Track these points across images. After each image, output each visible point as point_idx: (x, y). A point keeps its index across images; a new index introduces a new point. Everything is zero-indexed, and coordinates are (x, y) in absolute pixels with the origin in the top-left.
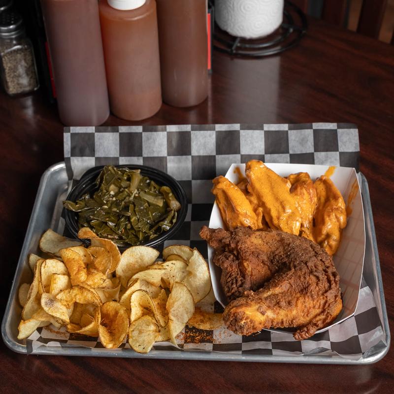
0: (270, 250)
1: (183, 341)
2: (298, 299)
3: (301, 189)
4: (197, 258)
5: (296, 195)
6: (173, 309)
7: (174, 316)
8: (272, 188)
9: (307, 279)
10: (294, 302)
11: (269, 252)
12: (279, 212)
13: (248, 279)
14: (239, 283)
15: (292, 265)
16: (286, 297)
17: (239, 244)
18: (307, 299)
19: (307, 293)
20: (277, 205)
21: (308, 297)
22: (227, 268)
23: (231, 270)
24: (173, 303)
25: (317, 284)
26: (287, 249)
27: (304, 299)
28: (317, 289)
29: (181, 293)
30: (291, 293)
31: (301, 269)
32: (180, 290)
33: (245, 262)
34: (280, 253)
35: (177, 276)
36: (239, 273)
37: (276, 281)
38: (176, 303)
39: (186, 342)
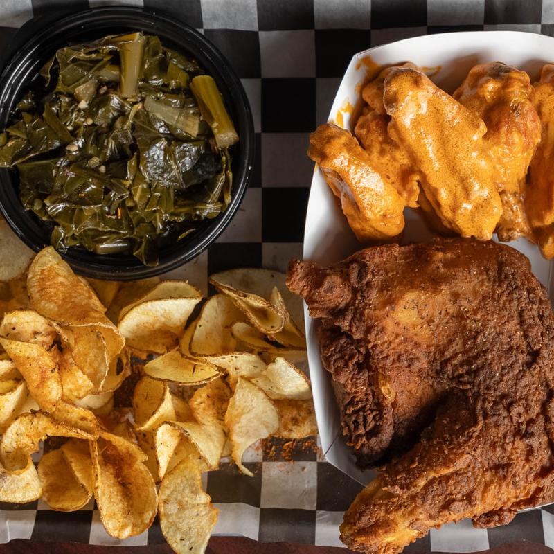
0: (435, 341)
1: (260, 452)
2: (487, 486)
3: (509, 132)
4: (283, 369)
5: (497, 143)
6: (239, 425)
7: (242, 436)
8: (443, 143)
9: (509, 448)
10: (478, 494)
11: (432, 349)
12: (455, 197)
13: (389, 417)
14: (371, 425)
15: (479, 407)
16: (463, 484)
17: (372, 337)
18: (504, 488)
19: (505, 477)
20: (453, 181)
21: (508, 485)
22: (345, 386)
23: (353, 390)
24: (239, 416)
25: (527, 460)
26: (471, 349)
27: (500, 488)
28: (527, 467)
29: (252, 400)
30: (473, 473)
31: (497, 425)
32: (250, 396)
33: (384, 385)
34: (455, 355)
35: (243, 368)
36: (370, 397)
37: (446, 452)
38: (243, 417)
39: (266, 457)
